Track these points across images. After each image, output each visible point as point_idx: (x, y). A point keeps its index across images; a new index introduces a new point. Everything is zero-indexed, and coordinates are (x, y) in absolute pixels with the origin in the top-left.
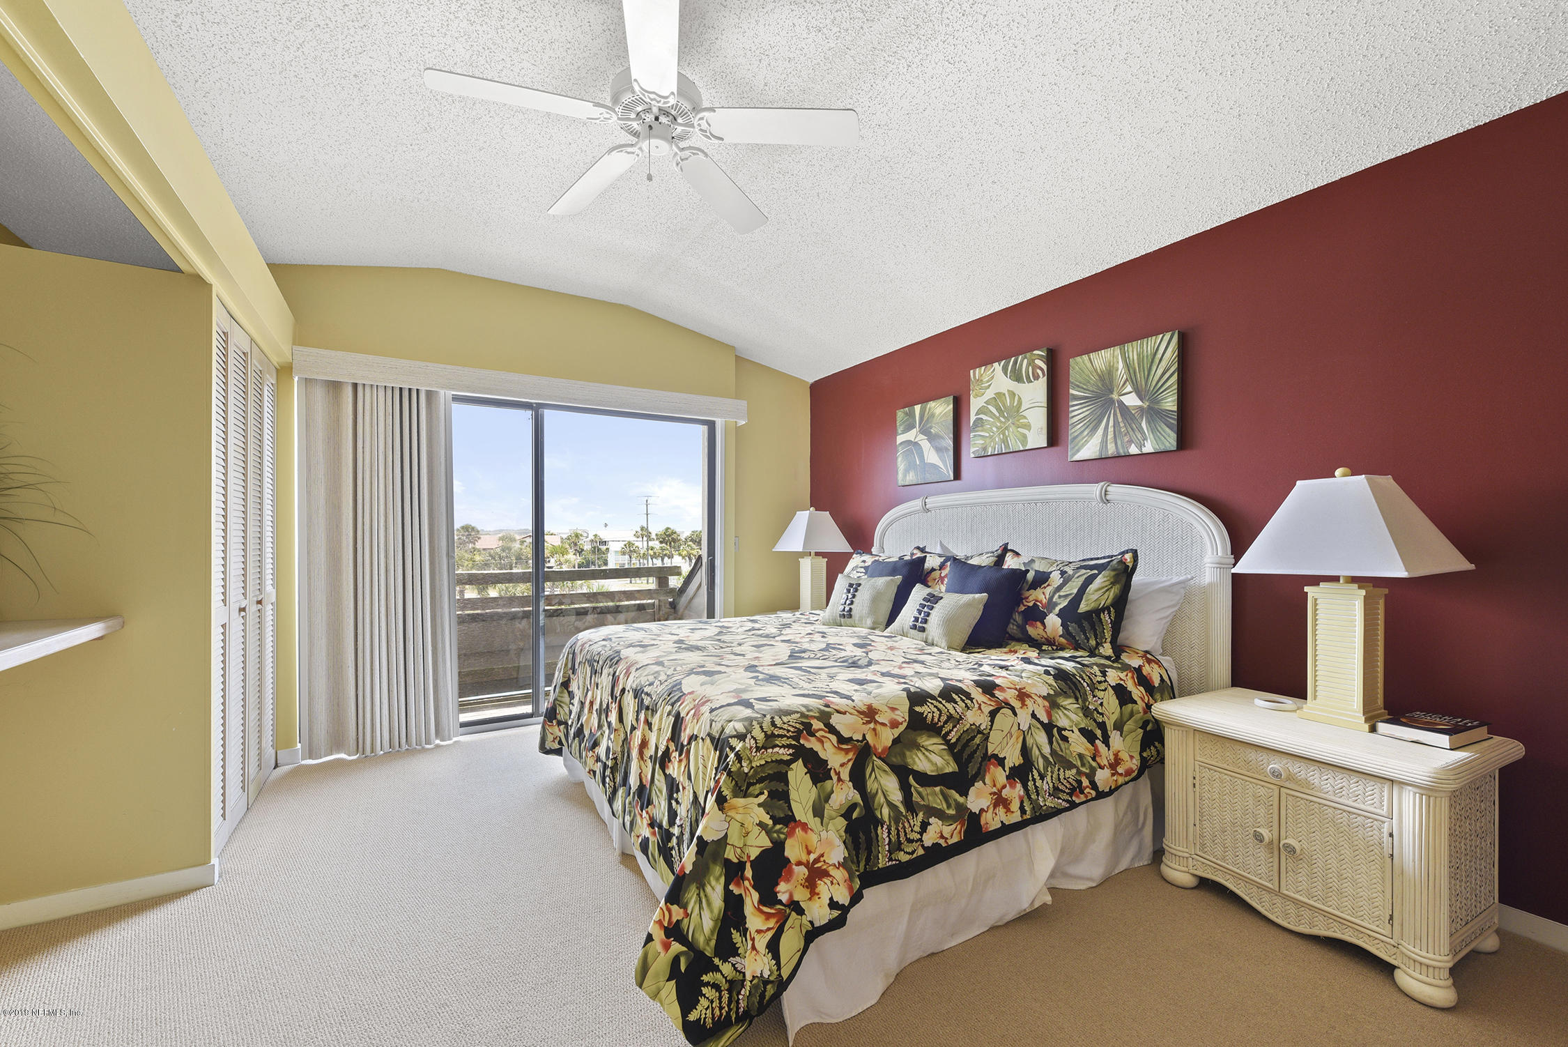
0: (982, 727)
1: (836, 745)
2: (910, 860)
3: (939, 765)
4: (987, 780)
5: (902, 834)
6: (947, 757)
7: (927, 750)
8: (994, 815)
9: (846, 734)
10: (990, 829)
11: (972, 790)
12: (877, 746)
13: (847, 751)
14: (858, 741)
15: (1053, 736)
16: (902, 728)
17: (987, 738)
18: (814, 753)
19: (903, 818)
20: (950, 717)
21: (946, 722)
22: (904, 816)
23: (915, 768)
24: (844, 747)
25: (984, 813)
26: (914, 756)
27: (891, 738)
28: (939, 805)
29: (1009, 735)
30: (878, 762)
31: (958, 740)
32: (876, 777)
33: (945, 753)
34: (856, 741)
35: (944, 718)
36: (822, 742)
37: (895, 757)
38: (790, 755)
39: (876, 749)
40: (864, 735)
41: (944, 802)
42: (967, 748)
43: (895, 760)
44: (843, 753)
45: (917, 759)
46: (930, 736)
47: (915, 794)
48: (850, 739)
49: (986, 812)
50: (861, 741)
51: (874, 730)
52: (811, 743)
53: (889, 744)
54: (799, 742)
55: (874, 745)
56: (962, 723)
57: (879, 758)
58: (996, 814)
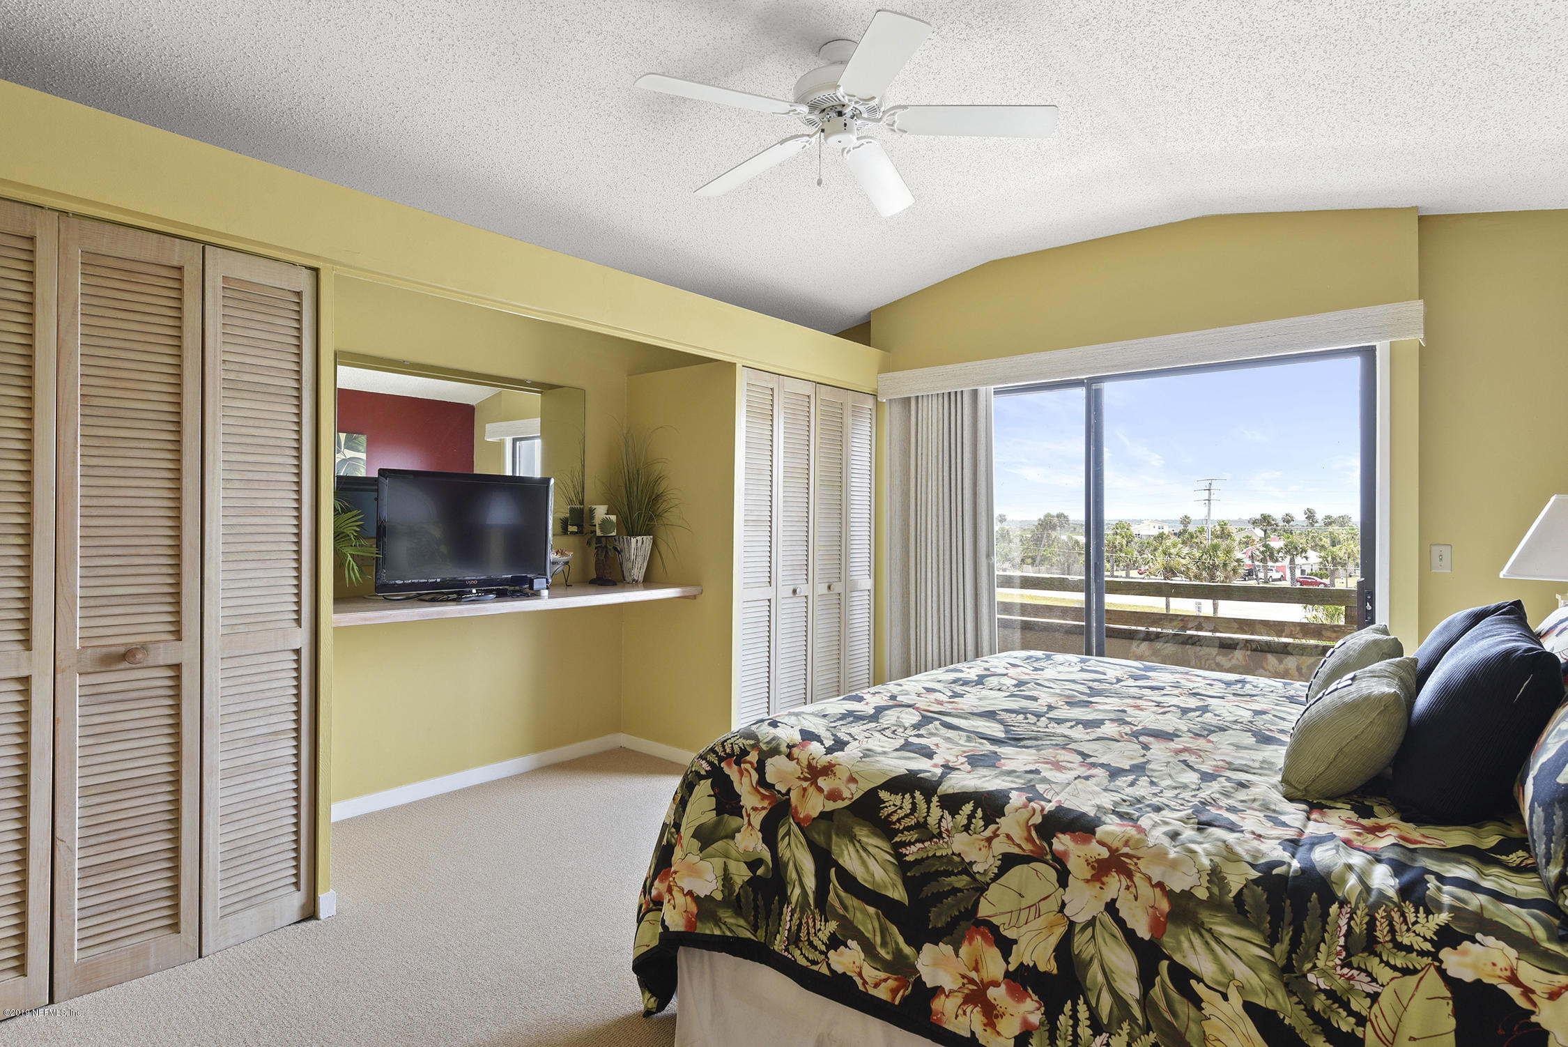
0: (975, 868)
1: (754, 785)
2: (806, 968)
3: (877, 877)
4: (964, 950)
5: (804, 930)
6: (892, 875)
7: (865, 850)
8: (960, 1012)
9: (770, 778)
10: (946, 1026)
11: (927, 947)
12: (800, 809)
13: (763, 797)
14: (779, 792)
15: (1158, 974)
16: (840, 804)
17: (982, 889)
18: (728, 781)
19: (810, 913)
20: (922, 826)
21: (908, 829)
22: (811, 910)
23: (840, 861)
24: (762, 791)
25: (943, 997)
26: (843, 847)
27: (820, 809)
28: (868, 932)
29: (1033, 909)
30: (795, 828)
31: (917, 862)
32: (789, 844)
33: (890, 868)
34: (777, 791)
35: (910, 822)
36: (742, 775)
37: (818, 834)
38: (706, 771)
39: (796, 811)
40: (789, 790)
41: (878, 934)
42: (933, 883)
43: (820, 839)
44: (759, 797)
45: (846, 853)
46: (875, 834)
47: (832, 894)
48: (772, 786)
49: (947, 997)
50: (783, 795)
51: (805, 790)
52: (731, 771)
53: (815, 814)
54: (720, 763)
55: (796, 807)
56: (936, 843)
57: (798, 824)
58: (965, 1013)
